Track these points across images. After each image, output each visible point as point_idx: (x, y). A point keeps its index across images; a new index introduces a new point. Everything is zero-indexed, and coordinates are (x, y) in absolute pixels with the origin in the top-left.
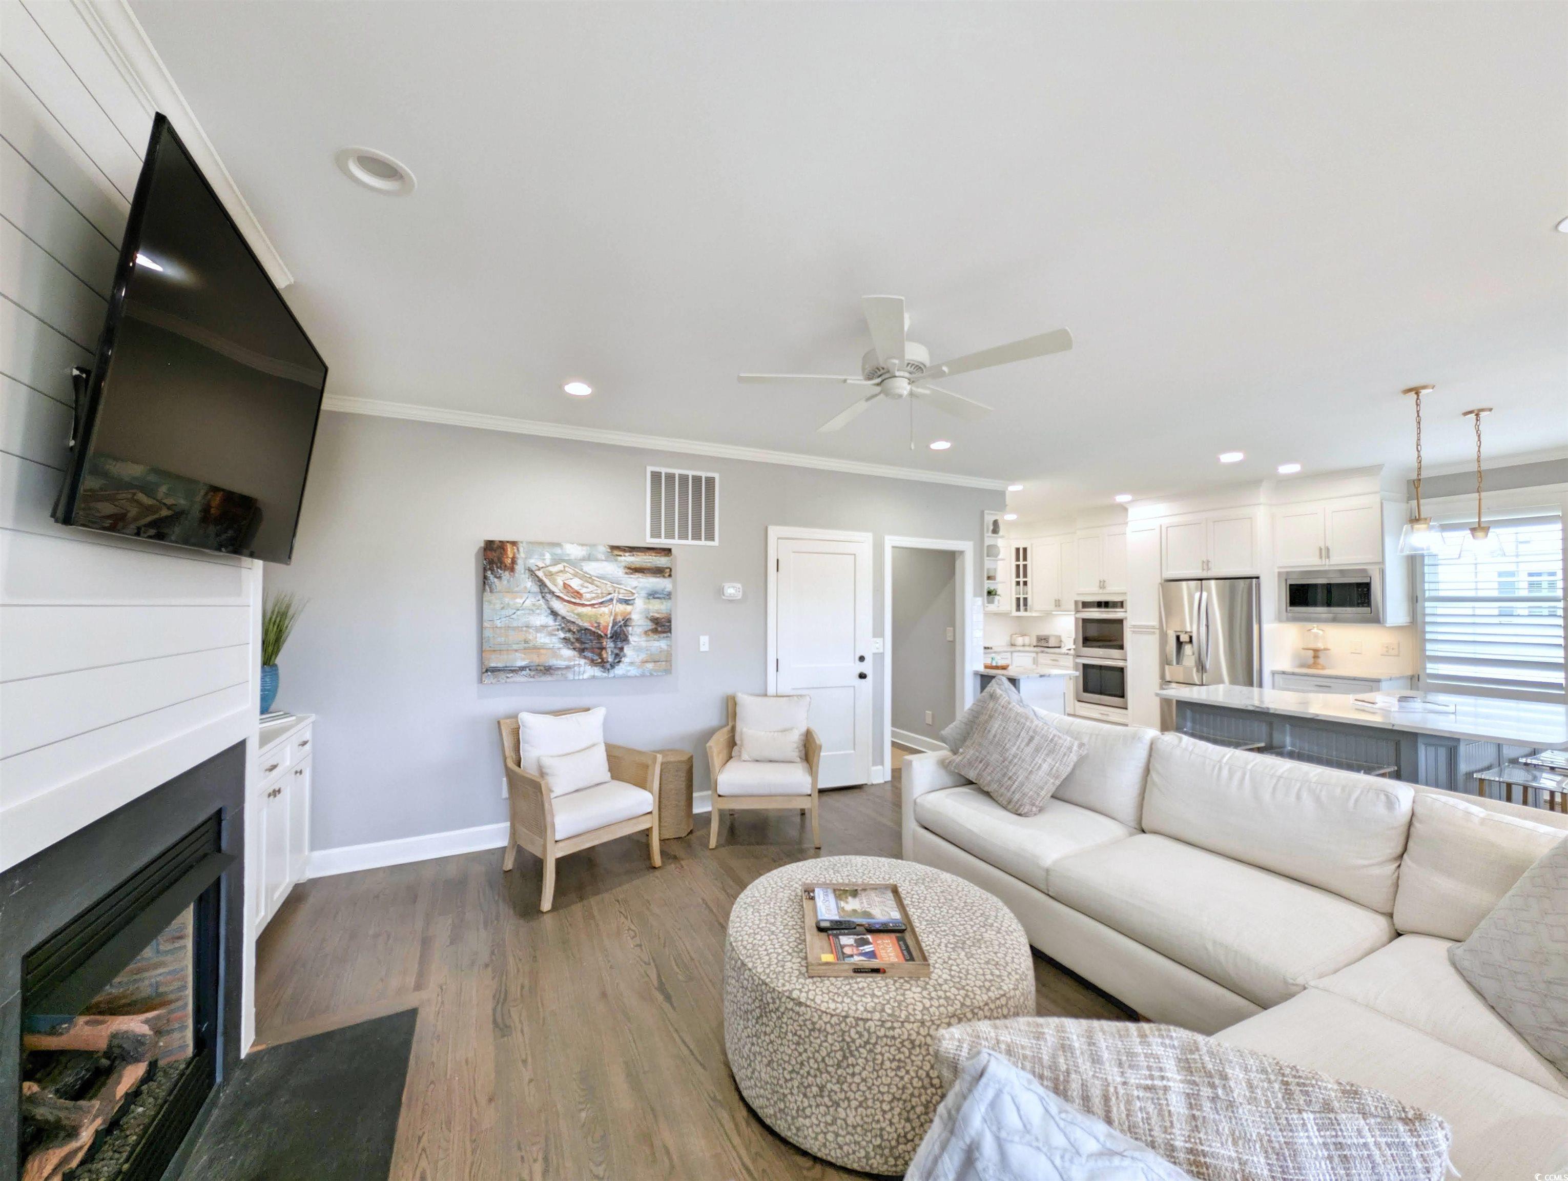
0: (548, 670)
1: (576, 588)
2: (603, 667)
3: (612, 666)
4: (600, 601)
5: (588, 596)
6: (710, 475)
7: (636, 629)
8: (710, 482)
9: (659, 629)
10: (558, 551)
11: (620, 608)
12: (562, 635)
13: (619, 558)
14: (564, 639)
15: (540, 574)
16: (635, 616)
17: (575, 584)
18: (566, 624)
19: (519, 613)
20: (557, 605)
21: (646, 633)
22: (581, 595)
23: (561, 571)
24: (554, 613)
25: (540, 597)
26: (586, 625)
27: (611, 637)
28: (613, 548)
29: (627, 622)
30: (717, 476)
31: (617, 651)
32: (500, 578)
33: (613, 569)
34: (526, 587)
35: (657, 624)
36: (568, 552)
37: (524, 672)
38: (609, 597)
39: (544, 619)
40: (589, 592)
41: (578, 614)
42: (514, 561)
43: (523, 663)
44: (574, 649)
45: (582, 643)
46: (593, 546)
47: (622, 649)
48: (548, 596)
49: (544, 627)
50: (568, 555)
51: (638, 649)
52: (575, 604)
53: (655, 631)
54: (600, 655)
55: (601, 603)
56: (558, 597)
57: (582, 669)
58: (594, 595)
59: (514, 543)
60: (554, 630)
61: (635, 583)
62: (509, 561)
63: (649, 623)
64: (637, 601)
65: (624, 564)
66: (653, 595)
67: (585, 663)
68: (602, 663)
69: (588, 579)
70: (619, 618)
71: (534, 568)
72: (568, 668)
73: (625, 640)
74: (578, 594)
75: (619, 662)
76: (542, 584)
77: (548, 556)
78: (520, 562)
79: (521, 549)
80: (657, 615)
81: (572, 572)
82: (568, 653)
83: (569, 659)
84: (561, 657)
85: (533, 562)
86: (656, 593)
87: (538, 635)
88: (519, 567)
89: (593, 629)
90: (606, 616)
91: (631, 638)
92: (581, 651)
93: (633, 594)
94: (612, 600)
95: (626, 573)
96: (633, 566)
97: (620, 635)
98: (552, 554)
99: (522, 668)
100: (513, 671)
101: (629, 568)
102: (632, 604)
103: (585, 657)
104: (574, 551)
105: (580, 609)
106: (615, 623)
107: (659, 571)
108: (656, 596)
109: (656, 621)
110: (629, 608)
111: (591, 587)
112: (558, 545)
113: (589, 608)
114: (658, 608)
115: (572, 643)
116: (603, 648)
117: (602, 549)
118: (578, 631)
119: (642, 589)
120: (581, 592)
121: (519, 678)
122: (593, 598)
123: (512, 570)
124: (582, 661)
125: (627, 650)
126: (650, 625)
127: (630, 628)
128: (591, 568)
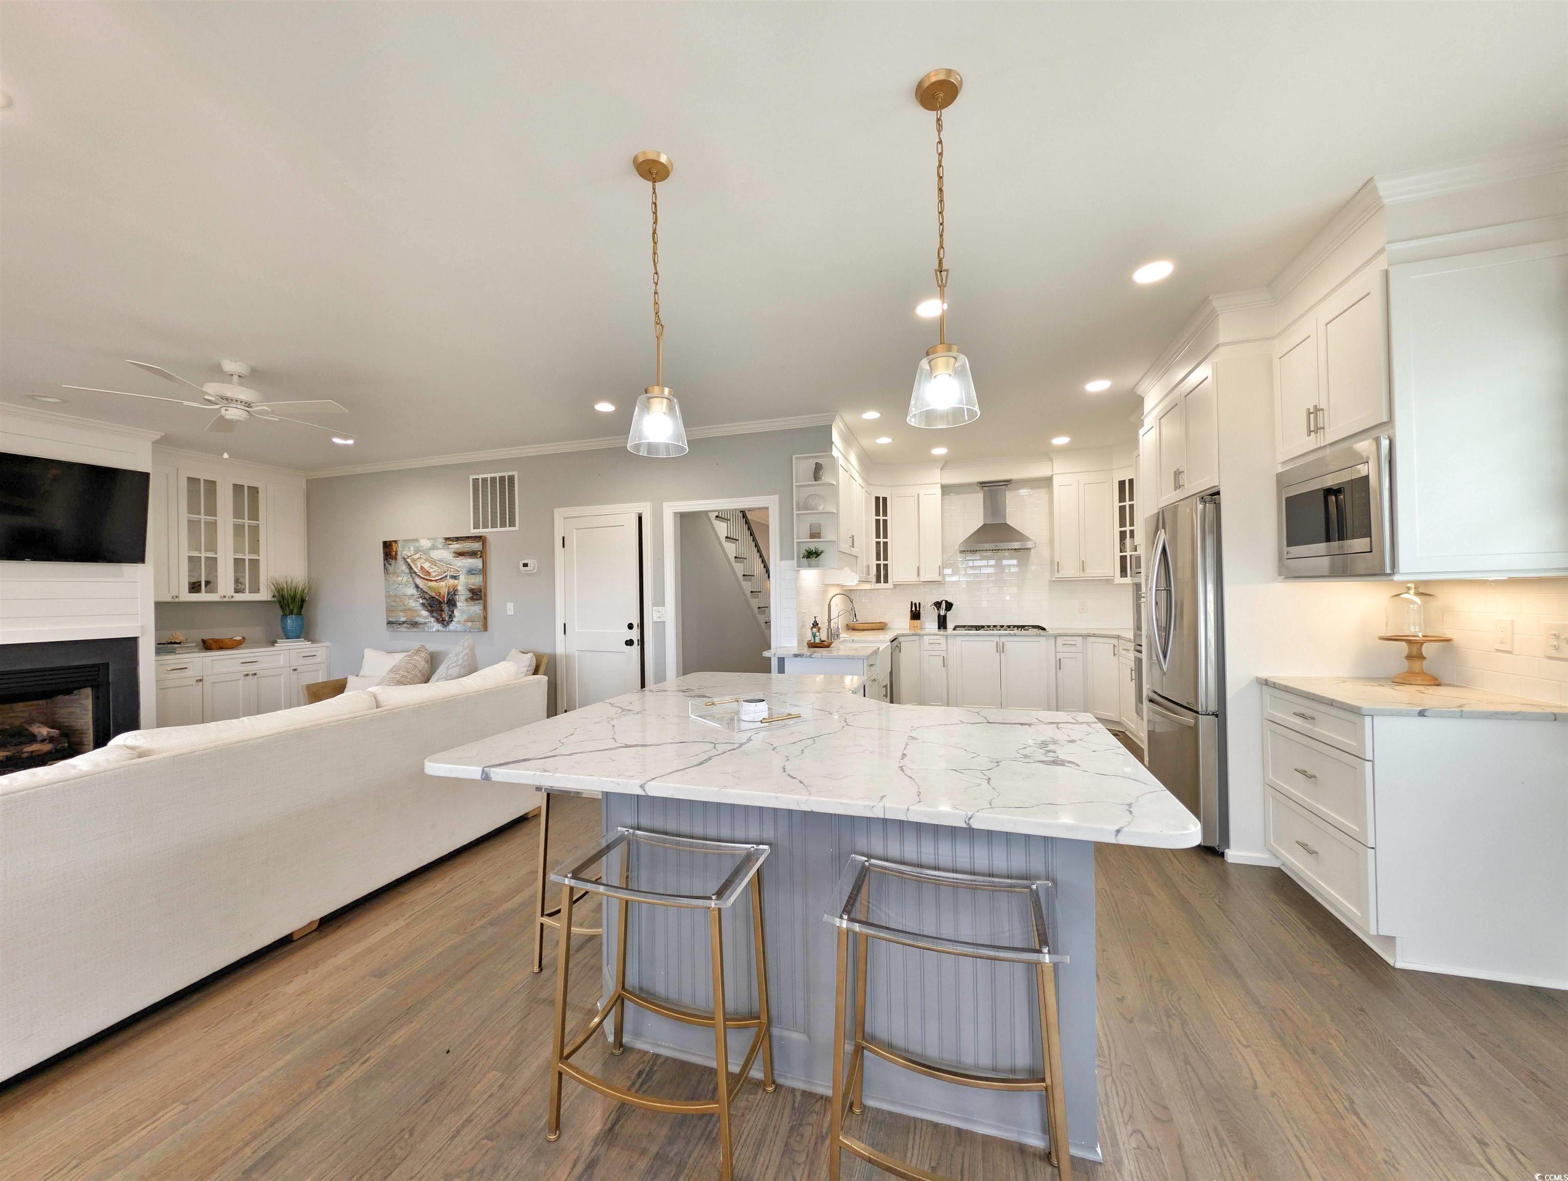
0: (415, 624)
1: (427, 569)
2: (443, 624)
3: (448, 624)
4: (440, 577)
5: (433, 574)
6: (511, 473)
7: (460, 596)
8: (511, 479)
9: (475, 597)
10: (417, 545)
11: (452, 582)
12: (421, 601)
13: (450, 546)
14: (422, 603)
15: (409, 560)
16: (460, 588)
17: (427, 566)
18: (423, 593)
19: (400, 586)
20: (418, 581)
21: (466, 600)
22: (430, 573)
23: (419, 558)
24: (417, 587)
25: (409, 576)
26: (433, 594)
27: (447, 603)
28: (447, 539)
29: (455, 592)
30: (515, 473)
31: (450, 613)
32: (390, 564)
33: (444, 554)
34: (402, 570)
35: (473, 594)
36: (422, 544)
37: (404, 625)
38: (445, 574)
39: (412, 591)
40: (434, 571)
41: (429, 587)
42: (396, 554)
43: (403, 619)
44: (428, 611)
45: (431, 607)
46: (435, 539)
47: (453, 612)
48: (414, 575)
49: (412, 595)
50: (423, 546)
51: (463, 612)
52: (427, 580)
53: (472, 599)
54: (441, 615)
55: (441, 579)
56: (418, 575)
57: (432, 624)
58: (437, 573)
59: (395, 542)
60: (417, 598)
61: (459, 564)
62: (394, 553)
63: (468, 593)
64: (461, 576)
65: (453, 550)
66: (471, 572)
67: (434, 621)
68: (442, 621)
69: (433, 562)
70: (451, 590)
71: (406, 557)
72: (425, 623)
73: (455, 605)
74: (428, 573)
75: (452, 621)
76: (411, 568)
77: (412, 549)
78: (399, 553)
79: (399, 545)
80: (473, 587)
81: (425, 558)
82: (425, 613)
83: (426, 617)
84: (420, 616)
85: (406, 553)
86: (473, 570)
87: (410, 601)
88: (399, 557)
89: (437, 597)
90: (443, 587)
91: (458, 604)
92: (431, 612)
93: (459, 571)
94: (446, 576)
95: (454, 557)
96: (458, 551)
97: (452, 603)
98: (414, 547)
99: (404, 622)
100: (400, 624)
101: (456, 553)
102: (458, 579)
103: (433, 617)
104: (425, 543)
105: (430, 584)
106: (449, 593)
107: (473, 554)
108: (473, 572)
109: (472, 591)
110: (456, 581)
111: (436, 568)
112: (416, 540)
113: (434, 583)
114: (476, 581)
115: (427, 607)
116: (442, 610)
117: (441, 541)
118: (429, 598)
119: (463, 568)
120: (430, 571)
121: (403, 629)
122: (436, 576)
123: (396, 559)
124: (432, 619)
125: (456, 613)
126: (469, 595)
127: (457, 597)
128: (436, 555)
